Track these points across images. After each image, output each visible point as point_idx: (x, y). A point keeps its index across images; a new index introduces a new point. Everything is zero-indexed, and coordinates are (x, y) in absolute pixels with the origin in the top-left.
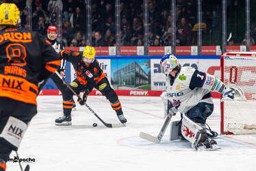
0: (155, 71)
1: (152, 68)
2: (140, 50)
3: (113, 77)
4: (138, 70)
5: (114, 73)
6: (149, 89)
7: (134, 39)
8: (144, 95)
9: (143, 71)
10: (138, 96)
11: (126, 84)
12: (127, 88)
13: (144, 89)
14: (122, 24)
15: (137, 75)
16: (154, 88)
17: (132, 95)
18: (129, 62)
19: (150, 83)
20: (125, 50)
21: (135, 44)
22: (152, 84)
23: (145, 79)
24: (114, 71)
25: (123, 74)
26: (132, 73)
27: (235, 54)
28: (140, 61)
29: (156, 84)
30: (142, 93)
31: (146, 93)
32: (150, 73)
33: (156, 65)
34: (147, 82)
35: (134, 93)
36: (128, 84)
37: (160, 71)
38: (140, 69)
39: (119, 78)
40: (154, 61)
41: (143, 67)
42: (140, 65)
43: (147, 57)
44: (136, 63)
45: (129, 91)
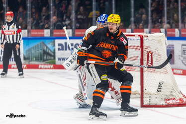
0: (59, 49)
1: (57, 47)
2: (47, 33)
3: (25, 54)
4: (45, 48)
5: (27, 51)
6: (54, 63)
7: (41, 24)
8: (50, 68)
9: (49, 49)
10: (45, 69)
11: (36, 59)
12: (37, 63)
13: (50, 63)
14: (32, 13)
15: (45, 53)
16: (58, 62)
17: (41, 68)
18: (38, 42)
19: (55, 58)
20: (35, 33)
21: (43, 28)
22: (57, 60)
23: (51, 56)
24: (26, 50)
25: (33, 51)
26: (40, 51)
28: (47, 42)
29: (60, 59)
30: (49, 66)
31: (52, 66)
32: (55, 50)
33: (59, 45)
34: (53, 58)
35: (42, 66)
36: (37, 59)
37: (62, 49)
38: (47, 47)
39: (30, 55)
40: (57, 42)
41: (50, 46)
42: (46, 44)
43: (53, 38)
44: (43, 43)
45: (38, 65)
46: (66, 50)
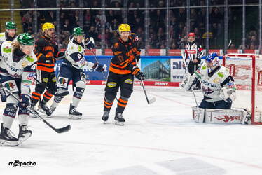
0: (174, 68)
1: (172, 66)
2: (163, 52)
4: (161, 67)
6: (169, 81)
7: (158, 44)
8: (165, 86)
9: (165, 68)
10: (161, 86)
12: (153, 80)
13: (165, 81)
14: (150, 33)
15: (161, 71)
16: (173, 80)
17: (157, 85)
18: (155, 61)
19: (170, 76)
20: (152, 52)
21: (159, 47)
22: (172, 77)
23: (166, 74)
25: (149, 69)
26: (156, 69)
27: (234, 55)
28: (162, 60)
29: (174, 77)
30: (164, 84)
31: (167, 84)
32: (170, 69)
33: (174, 63)
34: (168, 76)
35: (158, 83)
36: (153, 77)
37: (177, 68)
38: (163, 66)
39: (147, 73)
40: (173, 61)
41: (165, 64)
42: (162, 63)
43: (168, 57)
44: (159, 62)
45: (154, 82)
46: (180, 68)
